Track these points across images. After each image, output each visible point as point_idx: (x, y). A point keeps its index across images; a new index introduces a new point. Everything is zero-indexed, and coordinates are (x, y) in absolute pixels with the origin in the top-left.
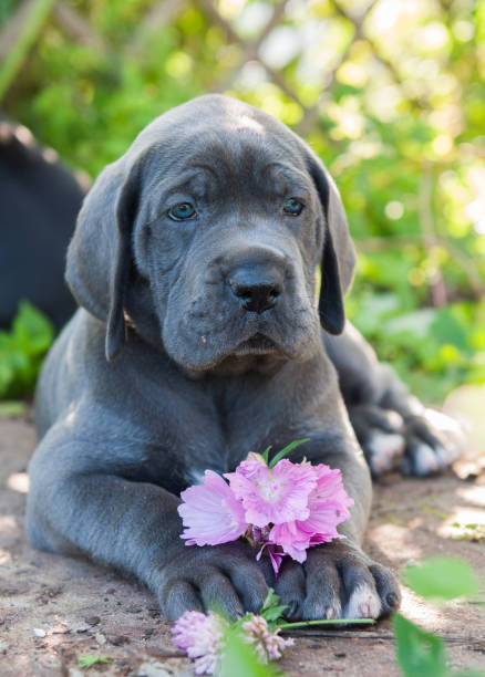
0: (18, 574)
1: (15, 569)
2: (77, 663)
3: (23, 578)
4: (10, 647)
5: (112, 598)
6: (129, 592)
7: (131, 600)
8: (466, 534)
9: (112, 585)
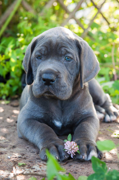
0: (5, 142)
1: (5, 141)
2: (18, 165)
3: (6, 144)
4: (2, 160)
5: (28, 149)
6: (32, 148)
7: (32, 150)
8: (118, 137)
9: (28, 146)
